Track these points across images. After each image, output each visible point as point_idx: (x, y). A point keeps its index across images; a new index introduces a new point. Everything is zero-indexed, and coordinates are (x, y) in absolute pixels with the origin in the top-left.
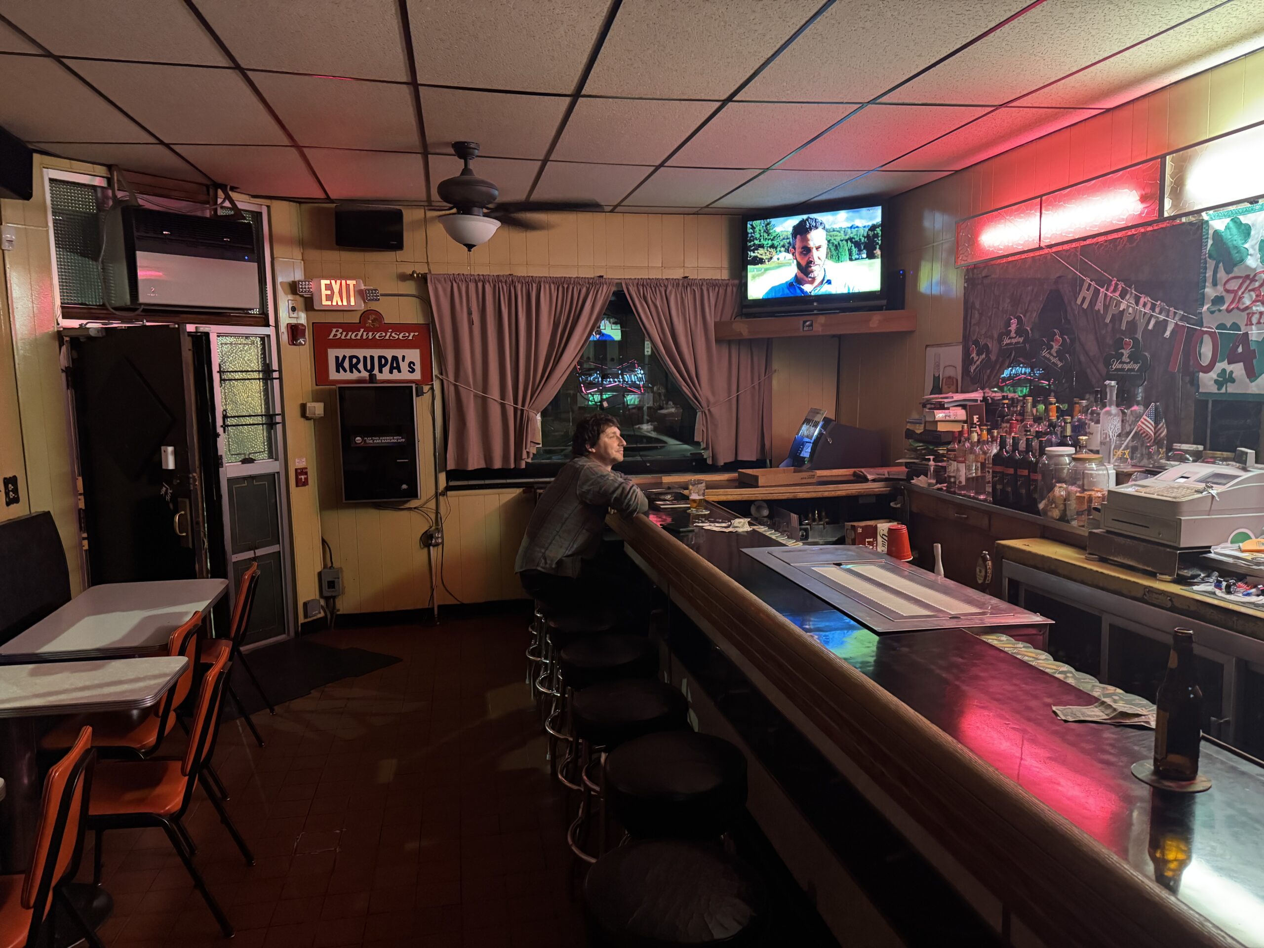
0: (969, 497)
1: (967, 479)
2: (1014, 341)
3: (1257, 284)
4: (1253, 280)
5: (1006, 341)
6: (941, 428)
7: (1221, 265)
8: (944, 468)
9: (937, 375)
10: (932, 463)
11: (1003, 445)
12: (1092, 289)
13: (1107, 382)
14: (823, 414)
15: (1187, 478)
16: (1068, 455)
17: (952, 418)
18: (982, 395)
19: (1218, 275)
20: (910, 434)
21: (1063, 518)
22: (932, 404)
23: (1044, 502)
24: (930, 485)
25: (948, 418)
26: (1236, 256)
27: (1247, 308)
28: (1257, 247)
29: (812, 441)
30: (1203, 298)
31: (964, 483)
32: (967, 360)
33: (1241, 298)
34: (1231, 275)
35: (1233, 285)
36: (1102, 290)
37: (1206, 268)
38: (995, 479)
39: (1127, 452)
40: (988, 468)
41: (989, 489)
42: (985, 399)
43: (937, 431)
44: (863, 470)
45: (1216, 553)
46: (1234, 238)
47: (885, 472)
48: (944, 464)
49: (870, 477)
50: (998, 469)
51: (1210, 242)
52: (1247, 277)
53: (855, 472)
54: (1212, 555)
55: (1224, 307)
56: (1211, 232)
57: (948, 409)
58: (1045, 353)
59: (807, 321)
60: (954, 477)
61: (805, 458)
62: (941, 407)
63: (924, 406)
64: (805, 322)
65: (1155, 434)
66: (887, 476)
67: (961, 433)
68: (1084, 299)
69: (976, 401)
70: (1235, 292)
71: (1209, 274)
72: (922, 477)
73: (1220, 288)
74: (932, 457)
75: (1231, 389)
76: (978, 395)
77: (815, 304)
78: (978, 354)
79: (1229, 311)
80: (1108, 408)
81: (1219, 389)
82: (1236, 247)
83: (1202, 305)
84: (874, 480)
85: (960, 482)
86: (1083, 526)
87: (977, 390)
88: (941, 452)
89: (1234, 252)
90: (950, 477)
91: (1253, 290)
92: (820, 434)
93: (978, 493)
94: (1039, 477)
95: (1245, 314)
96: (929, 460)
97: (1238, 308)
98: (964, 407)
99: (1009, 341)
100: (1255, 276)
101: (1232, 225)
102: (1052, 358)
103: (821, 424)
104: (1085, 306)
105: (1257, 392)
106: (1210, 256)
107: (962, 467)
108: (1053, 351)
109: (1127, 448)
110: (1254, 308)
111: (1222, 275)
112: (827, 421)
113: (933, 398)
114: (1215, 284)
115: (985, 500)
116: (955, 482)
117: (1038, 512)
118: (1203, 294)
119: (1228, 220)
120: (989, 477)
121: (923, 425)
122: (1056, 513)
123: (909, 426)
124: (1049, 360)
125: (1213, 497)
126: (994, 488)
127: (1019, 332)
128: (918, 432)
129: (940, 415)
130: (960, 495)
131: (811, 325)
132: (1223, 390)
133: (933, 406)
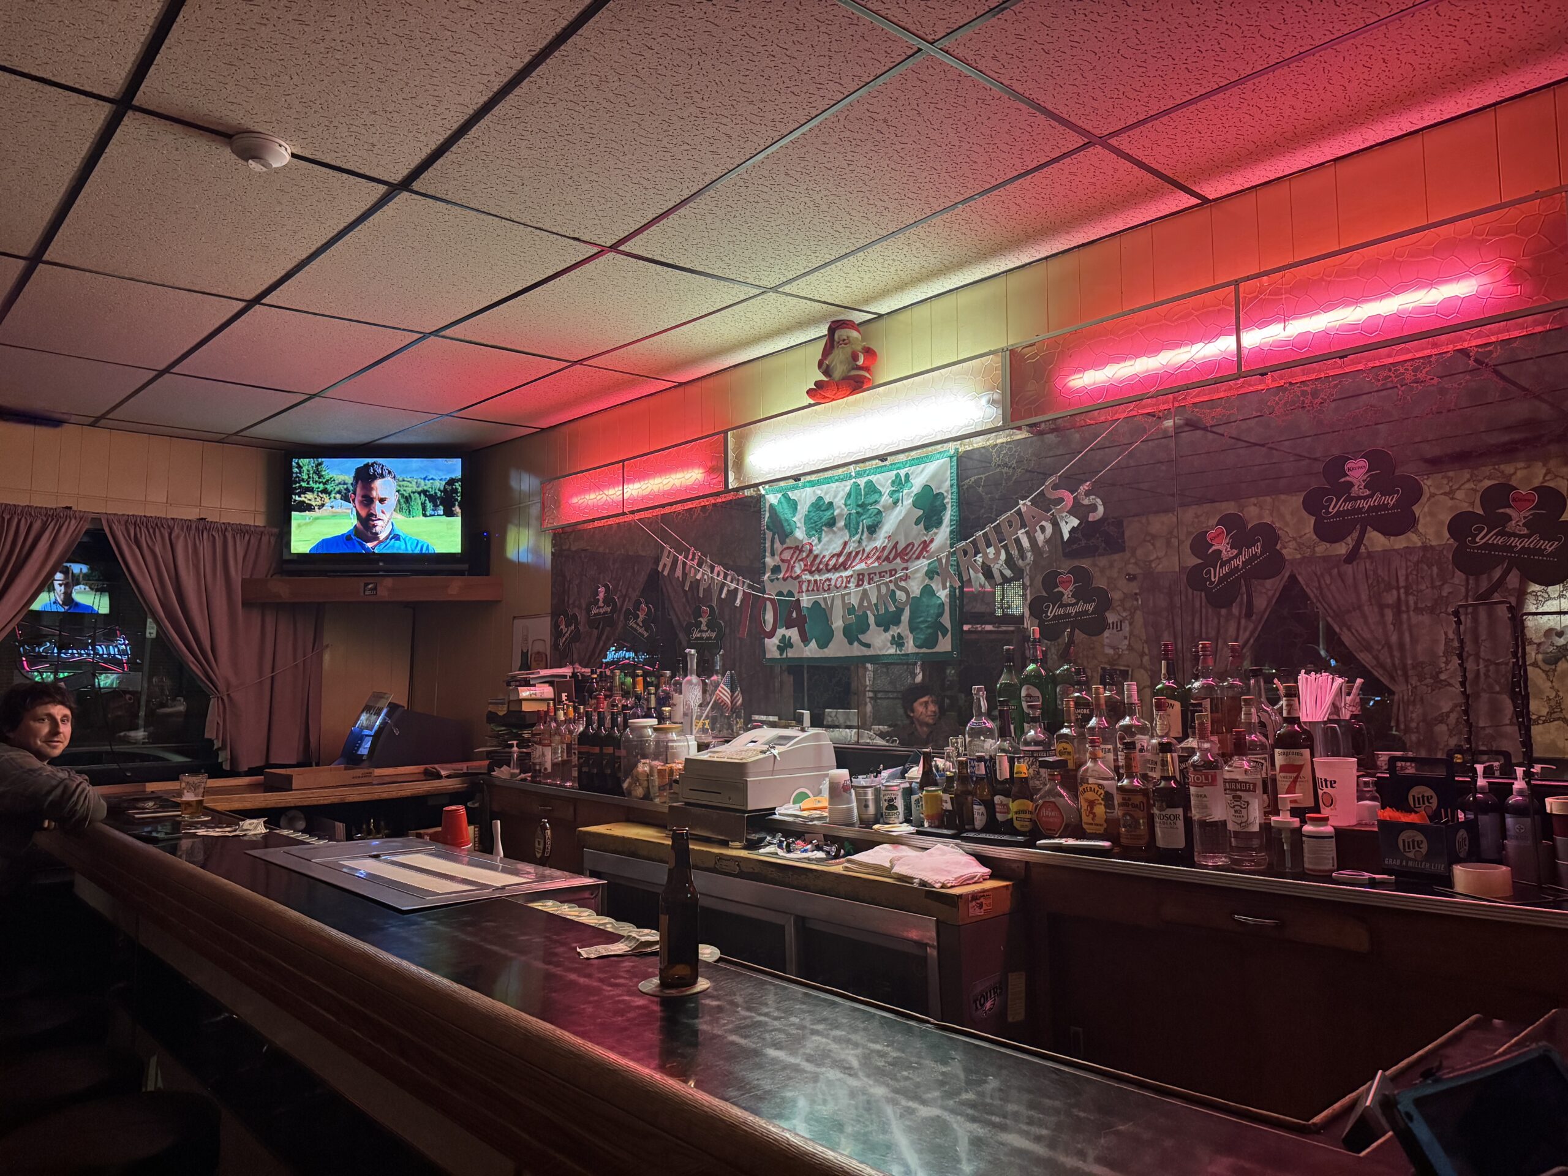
0: (556, 785)
1: (554, 765)
2: (601, 611)
3: (804, 555)
4: (801, 551)
5: (595, 611)
6: (526, 707)
7: (776, 536)
8: (529, 754)
9: (525, 651)
10: (515, 749)
11: (589, 723)
12: (671, 556)
13: (687, 650)
14: (388, 699)
15: (755, 742)
16: (651, 727)
17: (538, 696)
18: (571, 670)
19: (775, 546)
20: (492, 717)
21: (647, 796)
22: (516, 681)
23: (628, 781)
24: (513, 775)
25: (533, 696)
26: (788, 530)
27: (798, 577)
28: (803, 520)
29: (372, 733)
30: (765, 567)
31: (549, 770)
32: (557, 633)
33: (793, 567)
34: (785, 546)
35: (787, 555)
36: (680, 557)
37: (765, 539)
38: (582, 761)
39: (707, 722)
40: (575, 749)
41: (575, 774)
42: (574, 675)
43: (521, 712)
44: (436, 766)
45: (780, 814)
46: (784, 512)
47: (463, 767)
48: (529, 750)
49: (443, 773)
50: (585, 749)
51: (767, 515)
52: (797, 547)
53: (426, 769)
54: (777, 817)
55: (781, 576)
56: (767, 505)
57: (534, 685)
58: (631, 623)
59: (369, 584)
60: (540, 764)
61: (363, 755)
62: (527, 683)
63: (508, 684)
64: (366, 585)
65: (732, 702)
66: (465, 771)
67: (547, 713)
68: (665, 565)
69: (565, 676)
70: (788, 561)
71: (768, 544)
72: (505, 768)
73: (777, 558)
74: (515, 742)
75: (791, 653)
76: (567, 671)
77: (381, 564)
78: (567, 626)
79: (785, 579)
80: (688, 678)
81: (781, 655)
82: (787, 520)
83: (764, 574)
84: (448, 777)
85: (546, 769)
86: (665, 803)
87: (565, 666)
88: (526, 736)
89: (785, 524)
90: (535, 764)
91: (802, 560)
92: (384, 724)
93: (564, 780)
94: (623, 752)
95: (796, 582)
96: (512, 746)
97: (791, 577)
98: (551, 683)
99: (597, 611)
100: (802, 547)
101: (783, 500)
102: (638, 628)
103: (385, 711)
104: (666, 573)
105: (810, 656)
106: (768, 528)
107: (548, 752)
108: (640, 620)
109: (707, 717)
110: (803, 577)
111: (777, 545)
112: (393, 707)
113: (518, 675)
114: (773, 554)
115: (572, 787)
116: (540, 770)
117: (622, 794)
118: (764, 563)
119: (779, 495)
120: (575, 759)
121: (506, 706)
122: (639, 792)
123: (491, 708)
124: (636, 630)
125: (775, 756)
126: (580, 772)
127: (608, 601)
128: (501, 714)
129: (525, 693)
130: (546, 784)
131: (375, 589)
132: (784, 656)
133: (518, 683)
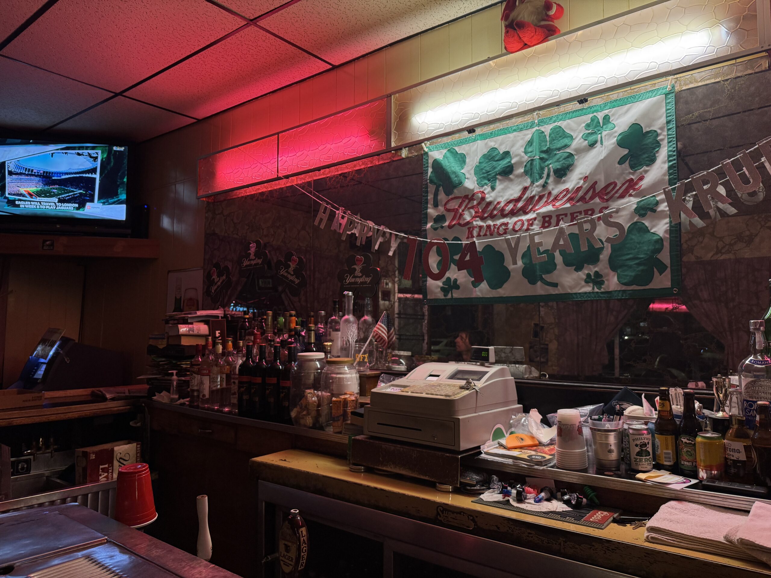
0: (213, 410)
1: (212, 392)
2: (253, 262)
3: (475, 203)
4: (472, 199)
5: (246, 263)
6: (185, 342)
7: (441, 188)
8: (187, 383)
9: (178, 298)
10: (175, 377)
11: (249, 354)
12: (328, 212)
13: (346, 293)
14: (61, 333)
15: (438, 376)
17: (196, 332)
18: (223, 312)
19: (439, 198)
20: (152, 350)
22: (174, 320)
23: (295, 410)
24: (172, 400)
25: (191, 333)
26: (454, 179)
27: (468, 223)
28: (473, 172)
29: (46, 361)
30: (427, 218)
31: (207, 396)
32: (208, 280)
33: (461, 215)
34: (450, 197)
35: (453, 205)
36: (337, 212)
37: (427, 192)
38: (242, 389)
39: (366, 356)
40: (234, 379)
41: (235, 400)
42: (225, 316)
43: (180, 345)
44: (101, 389)
45: (487, 453)
46: (451, 165)
47: (125, 390)
48: (187, 378)
49: (108, 396)
50: (245, 379)
51: (430, 170)
52: (466, 197)
53: (93, 392)
54: (483, 456)
55: (447, 224)
56: (430, 161)
57: (192, 323)
59: (47, 241)
60: (198, 391)
61: (38, 379)
62: (185, 322)
63: (167, 322)
64: (45, 241)
65: (388, 338)
66: (127, 394)
67: (205, 347)
69: (218, 317)
70: (456, 211)
71: (430, 197)
72: (164, 393)
73: (441, 208)
74: (175, 372)
75: (456, 294)
76: (219, 312)
77: (58, 226)
78: (219, 276)
79: (450, 227)
80: (346, 317)
81: (445, 296)
82: (454, 173)
83: (426, 223)
84: (113, 399)
85: (204, 396)
86: (340, 433)
87: (217, 309)
88: (184, 366)
89: (453, 176)
90: (193, 391)
91: (472, 207)
92: (56, 354)
93: (223, 405)
94: (288, 384)
95: (465, 229)
96: (172, 374)
97: (460, 224)
98: (206, 322)
100: (473, 195)
101: (448, 155)
103: (58, 343)
105: (481, 296)
106: (431, 181)
107: (206, 380)
109: (365, 353)
110: (475, 223)
111: (442, 196)
112: (65, 341)
113: (176, 315)
114: (436, 205)
115: (229, 413)
116: (198, 396)
117: (289, 421)
118: (426, 214)
119: (445, 151)
120: (235, 388)
121: (166, 340)
122: (309, 421)
123: (151, 342)
125: (477, 391)
126: (240, 399)
127: (257, 255)
128: (161, 347)
129: (183, 329)
130: (204, 408)
131: (52, 245)
132: (449, 296)
133: (176, 322)
